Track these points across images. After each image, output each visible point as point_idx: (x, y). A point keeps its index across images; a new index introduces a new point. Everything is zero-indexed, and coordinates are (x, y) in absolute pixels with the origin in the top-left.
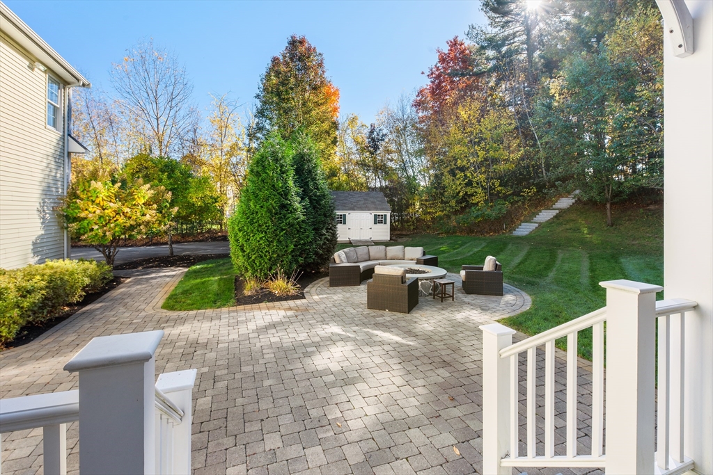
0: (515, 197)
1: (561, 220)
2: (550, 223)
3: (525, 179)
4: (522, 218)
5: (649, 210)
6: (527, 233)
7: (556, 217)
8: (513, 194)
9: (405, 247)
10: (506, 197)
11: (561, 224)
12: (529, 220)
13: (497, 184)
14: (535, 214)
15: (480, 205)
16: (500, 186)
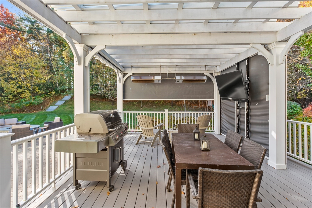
0: (45, 95)
1: (67, 104)
2: (62, 105)
3: (49, 88)
4: (49, 104)
5: (93, 101)
6: (53, 110)
7: (65, 103)
8: (45, 94)
9: (5, 119)
10: (41, 95)
11: (67, 106)
12: (53, 104)
13: (37, 88)
14: (55, 102)
15: (27, 98)
16: (38, 89)
